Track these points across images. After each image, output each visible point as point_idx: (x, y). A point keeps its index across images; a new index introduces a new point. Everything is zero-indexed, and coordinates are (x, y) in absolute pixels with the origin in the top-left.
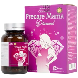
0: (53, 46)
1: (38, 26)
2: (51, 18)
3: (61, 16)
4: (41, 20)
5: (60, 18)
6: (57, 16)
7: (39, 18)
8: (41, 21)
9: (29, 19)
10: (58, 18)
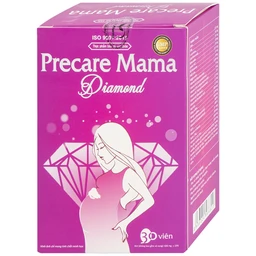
0: (142, 163)
1: (87, 95)
2: (133, 70)
3: (166, 64)
4: (98, 76)
5: (163, 70)
6: (153, 64)
7: (90, 70)
8: (98, 80)
9: (55, 70)
10: (156, 70)
